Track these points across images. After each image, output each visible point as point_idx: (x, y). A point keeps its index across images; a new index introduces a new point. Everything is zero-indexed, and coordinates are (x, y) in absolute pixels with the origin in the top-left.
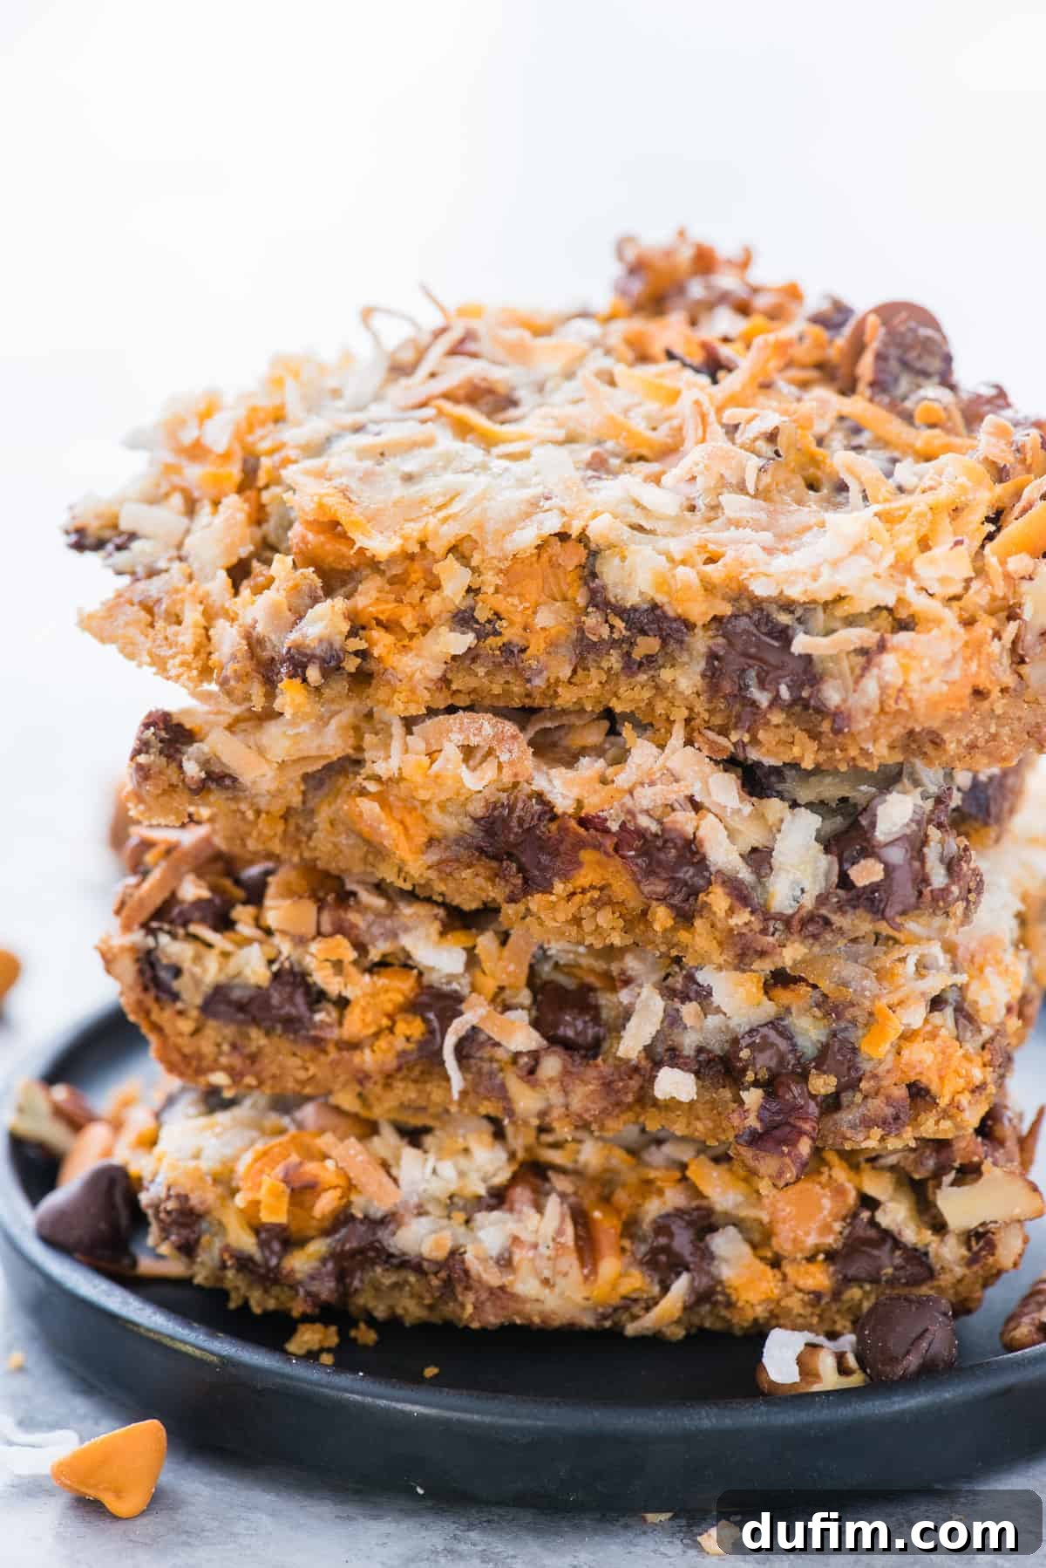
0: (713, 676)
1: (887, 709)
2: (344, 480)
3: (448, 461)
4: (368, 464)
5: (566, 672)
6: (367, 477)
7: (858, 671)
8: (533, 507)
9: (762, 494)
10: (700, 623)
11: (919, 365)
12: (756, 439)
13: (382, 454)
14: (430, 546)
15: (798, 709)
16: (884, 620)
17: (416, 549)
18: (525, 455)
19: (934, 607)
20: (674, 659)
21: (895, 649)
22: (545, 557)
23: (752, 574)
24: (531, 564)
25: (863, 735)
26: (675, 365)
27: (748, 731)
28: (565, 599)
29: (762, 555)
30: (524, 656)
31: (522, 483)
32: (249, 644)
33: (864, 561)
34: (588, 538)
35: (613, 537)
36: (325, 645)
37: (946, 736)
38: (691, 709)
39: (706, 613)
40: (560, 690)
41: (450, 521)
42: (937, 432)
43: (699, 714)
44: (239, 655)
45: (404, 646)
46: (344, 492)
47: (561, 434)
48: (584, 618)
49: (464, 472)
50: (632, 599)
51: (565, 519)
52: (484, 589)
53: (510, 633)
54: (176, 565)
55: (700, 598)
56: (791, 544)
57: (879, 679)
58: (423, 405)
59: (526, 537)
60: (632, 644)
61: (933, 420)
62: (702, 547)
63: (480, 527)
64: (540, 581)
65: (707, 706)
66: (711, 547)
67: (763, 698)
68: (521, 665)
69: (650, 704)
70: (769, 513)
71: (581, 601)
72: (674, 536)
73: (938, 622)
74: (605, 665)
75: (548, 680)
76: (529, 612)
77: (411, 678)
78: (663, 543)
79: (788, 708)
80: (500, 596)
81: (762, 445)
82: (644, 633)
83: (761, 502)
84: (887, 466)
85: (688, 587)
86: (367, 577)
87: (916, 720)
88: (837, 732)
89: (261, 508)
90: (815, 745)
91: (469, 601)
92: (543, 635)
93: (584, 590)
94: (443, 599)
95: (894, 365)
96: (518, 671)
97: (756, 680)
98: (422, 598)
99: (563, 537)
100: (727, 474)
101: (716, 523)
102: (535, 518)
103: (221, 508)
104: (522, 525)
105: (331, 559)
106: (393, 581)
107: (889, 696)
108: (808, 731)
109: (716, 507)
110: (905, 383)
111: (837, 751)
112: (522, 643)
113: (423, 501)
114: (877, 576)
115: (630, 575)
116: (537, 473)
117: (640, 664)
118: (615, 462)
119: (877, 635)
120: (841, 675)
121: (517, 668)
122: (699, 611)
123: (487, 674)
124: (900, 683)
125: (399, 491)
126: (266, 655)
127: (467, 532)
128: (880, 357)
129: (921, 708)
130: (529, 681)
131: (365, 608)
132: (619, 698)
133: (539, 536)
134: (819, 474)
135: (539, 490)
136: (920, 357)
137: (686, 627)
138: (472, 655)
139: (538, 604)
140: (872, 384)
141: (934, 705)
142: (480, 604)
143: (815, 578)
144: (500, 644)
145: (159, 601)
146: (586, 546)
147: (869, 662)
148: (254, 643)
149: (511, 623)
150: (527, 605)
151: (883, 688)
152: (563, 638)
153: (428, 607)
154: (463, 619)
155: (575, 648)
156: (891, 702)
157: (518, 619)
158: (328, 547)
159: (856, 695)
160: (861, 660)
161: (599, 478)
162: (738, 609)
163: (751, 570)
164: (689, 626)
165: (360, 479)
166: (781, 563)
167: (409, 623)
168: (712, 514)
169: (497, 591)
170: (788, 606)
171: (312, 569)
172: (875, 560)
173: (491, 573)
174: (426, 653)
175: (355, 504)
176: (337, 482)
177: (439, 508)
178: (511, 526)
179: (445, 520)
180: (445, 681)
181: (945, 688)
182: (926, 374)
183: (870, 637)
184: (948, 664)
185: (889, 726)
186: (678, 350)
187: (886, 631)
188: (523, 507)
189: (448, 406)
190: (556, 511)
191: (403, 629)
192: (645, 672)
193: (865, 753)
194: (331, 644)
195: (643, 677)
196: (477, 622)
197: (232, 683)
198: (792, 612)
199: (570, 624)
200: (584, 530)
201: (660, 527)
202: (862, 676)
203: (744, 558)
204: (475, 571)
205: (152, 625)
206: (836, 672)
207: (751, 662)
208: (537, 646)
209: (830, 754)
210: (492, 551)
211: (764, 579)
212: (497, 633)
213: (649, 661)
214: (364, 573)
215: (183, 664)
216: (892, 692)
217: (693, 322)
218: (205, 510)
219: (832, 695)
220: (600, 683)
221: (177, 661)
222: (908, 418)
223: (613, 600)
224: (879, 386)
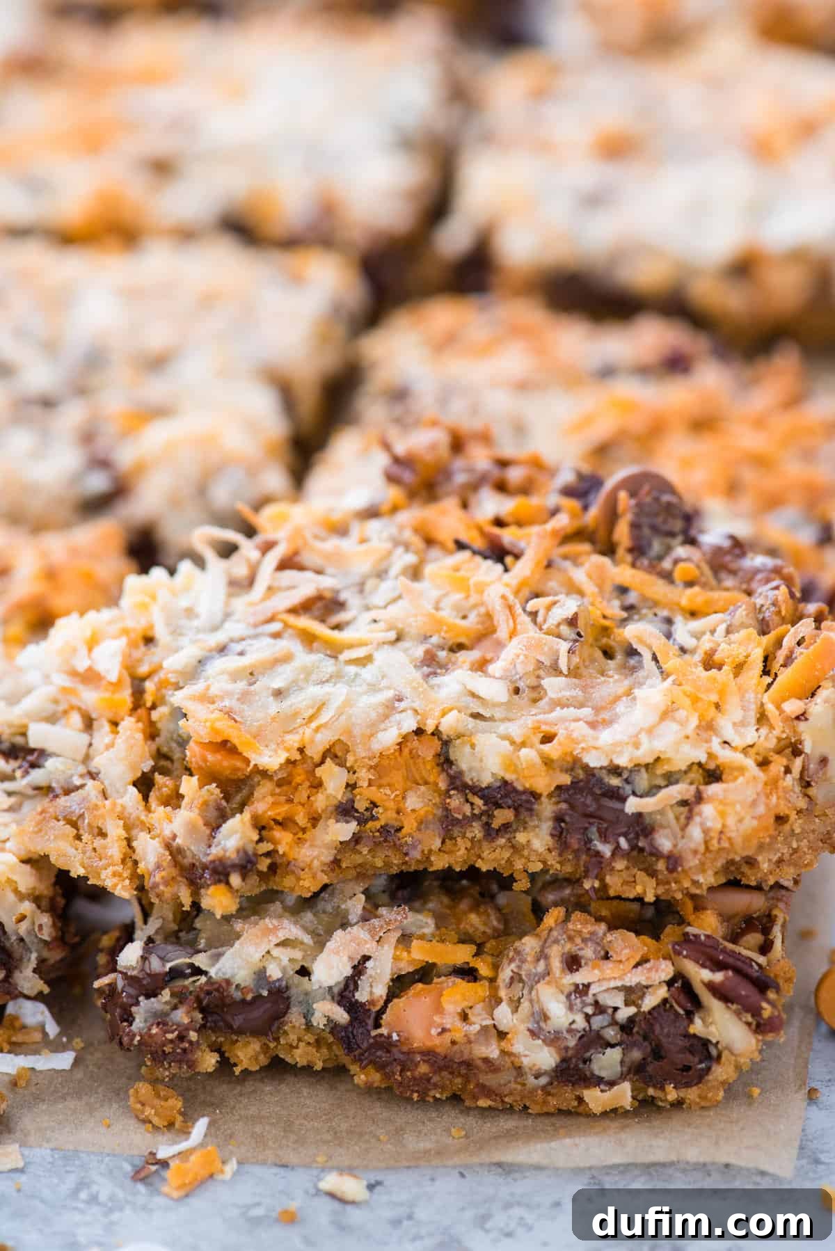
0: (560, 835)
1: (711, 848)
2: (227, 703)
3: (307, 672)
4: (241, 685)
5: (437, 843)
6: (244, 697)
7: (683, 820)
8: (390, 708)
9: (574, 673)
10: (545, 794)
11: (666, 528)
12: (559, 625)
13: (251, 674)
14: (308, 752)
15: (635, 853)
16: (696, 775)
17: (298, 757)
18: (368, 659)
19: (738, 758)
20: (526, 823)
21: (711, 800)
22: (406, 751)
23: (583, 749)
24: (396, 758)
25: (693, 870)
26: (466, 554)
27: (596, 878)
28: (426, 783)
29: (587, 730)
30: (400, 835)
31: (373, 688)
32: (171, 854)
33: (674, 727)
34: (441, 732)
35: (461, 729)
36: (241, 854)
37: (760, 858)
38: (544, 862)
39: (550, 785)
40: (433, 858)
41: (323, 730)
42: (696, 589)
43: (552, 866)
44: (165, 864)
45: (299, 839)
46: (229, 713)
47: (392, 635)
48: (448, 801)
49: (323, 682)
50: (486, 780)
51: (419, 717)
52: (360, 783)
53: (385, 816)
54: (90, 783)
55: (543, 774)
56: (606, 715)
57: (702, 824)
58: (271, 620)
59: (388, 737)
60: (491, 816)
61: (689, 578)
62: (536, 729)
63: (349, 732)
64: (405, 771)
65: (558, 859)
66: (544, 728)
67: (606, 850)
68: (398, 843)
69: (509, 862)
70: (584, 689)
71: (443, 785)
72: (509, 720)
73: (741, 770)
74: (469, 835)
75: (423, 851)
76: (400, 798)
77: (310, 866)
78: (503, 728)
79: (626, 855)
80: (373, 788)
81: (565, 630)
82: (498, 806)
83: (574, 680)
84: (665, 627)
85: (532, 766)
86: (259, 784)
87: (736, 853)
88: (672, 870)
89: (152, 724)
90: (654, 881)
91: (349, 795)
92: (414, 816)
93: (443, 776)
94: (328, 797)
95: (646, 531)
96: (397, 847)
97: (597, 835)
98: (309, 797)
99: (419, 732)
100: (542, 659)
101: (542, 703)
102: (392, 719)
103: (120, 728)
104: (382, 726)
105: (228, 772)
106: (280, 784)
107: (712, 838)
108: (646, 870)
109: (536, 688)
110: (656, 546)
111: (673, 885)
112: (397, 824)
113: (296, 714)
114: (687, 737)
115: (481, 761)
116: (383, 677)
117: (498, 831)
118: (442, 654)
119: (693, 788)
120: (669, 827)
121: (395, 845)
122: (543, 783)
123: (370, 851)
124: (719, 826)
125: (274, 707)
126: (187, 862)
127: (336, 738)
128: (635, 526)
129: (738, 841)
130: (406, 854)
131: (265, 812)
132: (483, 859)
133: (400, 734)
134: (612, 643)
135: (390, 694)
136: (665, 522)
137: (534, 797)
138: (357, 839)
139: (405, 791)
140: (630, 550)
141: (747, 839)
142: (358, 797)
143: (637, 745)
144: (378, 827)
145: (82, 816)
146: (440, 739)
147: (691, 811)
148: (175, 852)
149: (386, 810)
150: (398, 793)
151: (706, 831)
152: (431, 817)
153: (315, 805)
154: (345, 811)
155: (442, 823)
156: (715, 842)
157: (391, 805)
158: (225, 764)
159: (684, 841)
160: (684, 810)
161: (435, 674)
162: (574, 777)
163: (583, 745)
164: (536, 796)
165: (238, 699)
166: (606, 737)
167: (301, 819)
168: (535, 695)
169: (370, 785)
170: (615, 770)
171: (214, 785)
172: (683, 724)
173: (364, 770)
174: (318, 842)
175: (240, 723)
176: (219, 705)
177: (312, 718)
178: (373, 729)
179: (317, 729)
180: (336, 862)
181: (755, 823)
182: (672, 535)
183: (688, 790)
184: (754, 803)
185: (715, 859)
186: (464, 537)
187: (700, 784)
188: (381, 711)
189: (292, 619)
190: (410, 712)
191: (297, 824)
192: (502, 837)
193: (695, 883)
194: (245, 852)
195: (502, 841)
196: (357, 811)
197: (162, 887)
198: (620, 775)
199: (435, 804)
200: (437, 727)
201: (498, 714)
202: (687, 825)
203: (575, 735)
204: (352, 771)
205: (78, 837)
206: (664, 823)
207: (592, 820)
208: (409, 825)
209: (667, 887)
210: (361, 752)
211: (594, 752)
212: (373, 818)
213: (506, 827)
214: (256, 780)
215: (115, 874)
216: (714, 834)
217: (465, 505)
218: (103, 729)
219: (665, 843)
220: (466, 848)
221: (110, 870)
222: (668, 577)
223: (470, 783)
224: (638, 550)
